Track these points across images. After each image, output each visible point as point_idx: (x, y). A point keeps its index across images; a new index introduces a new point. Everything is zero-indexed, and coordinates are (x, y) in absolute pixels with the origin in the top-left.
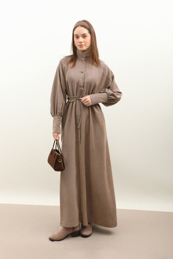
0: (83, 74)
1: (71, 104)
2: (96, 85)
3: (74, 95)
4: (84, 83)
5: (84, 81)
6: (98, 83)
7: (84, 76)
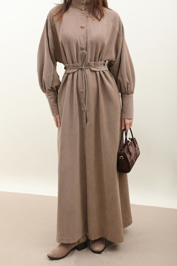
0: (84, 30)
1: (70, 76)
2: (104, 45)
3: (74, 62)
4: (86, 43)
5: (87, 40)
6: (106, 42)
7: (86, 33)
